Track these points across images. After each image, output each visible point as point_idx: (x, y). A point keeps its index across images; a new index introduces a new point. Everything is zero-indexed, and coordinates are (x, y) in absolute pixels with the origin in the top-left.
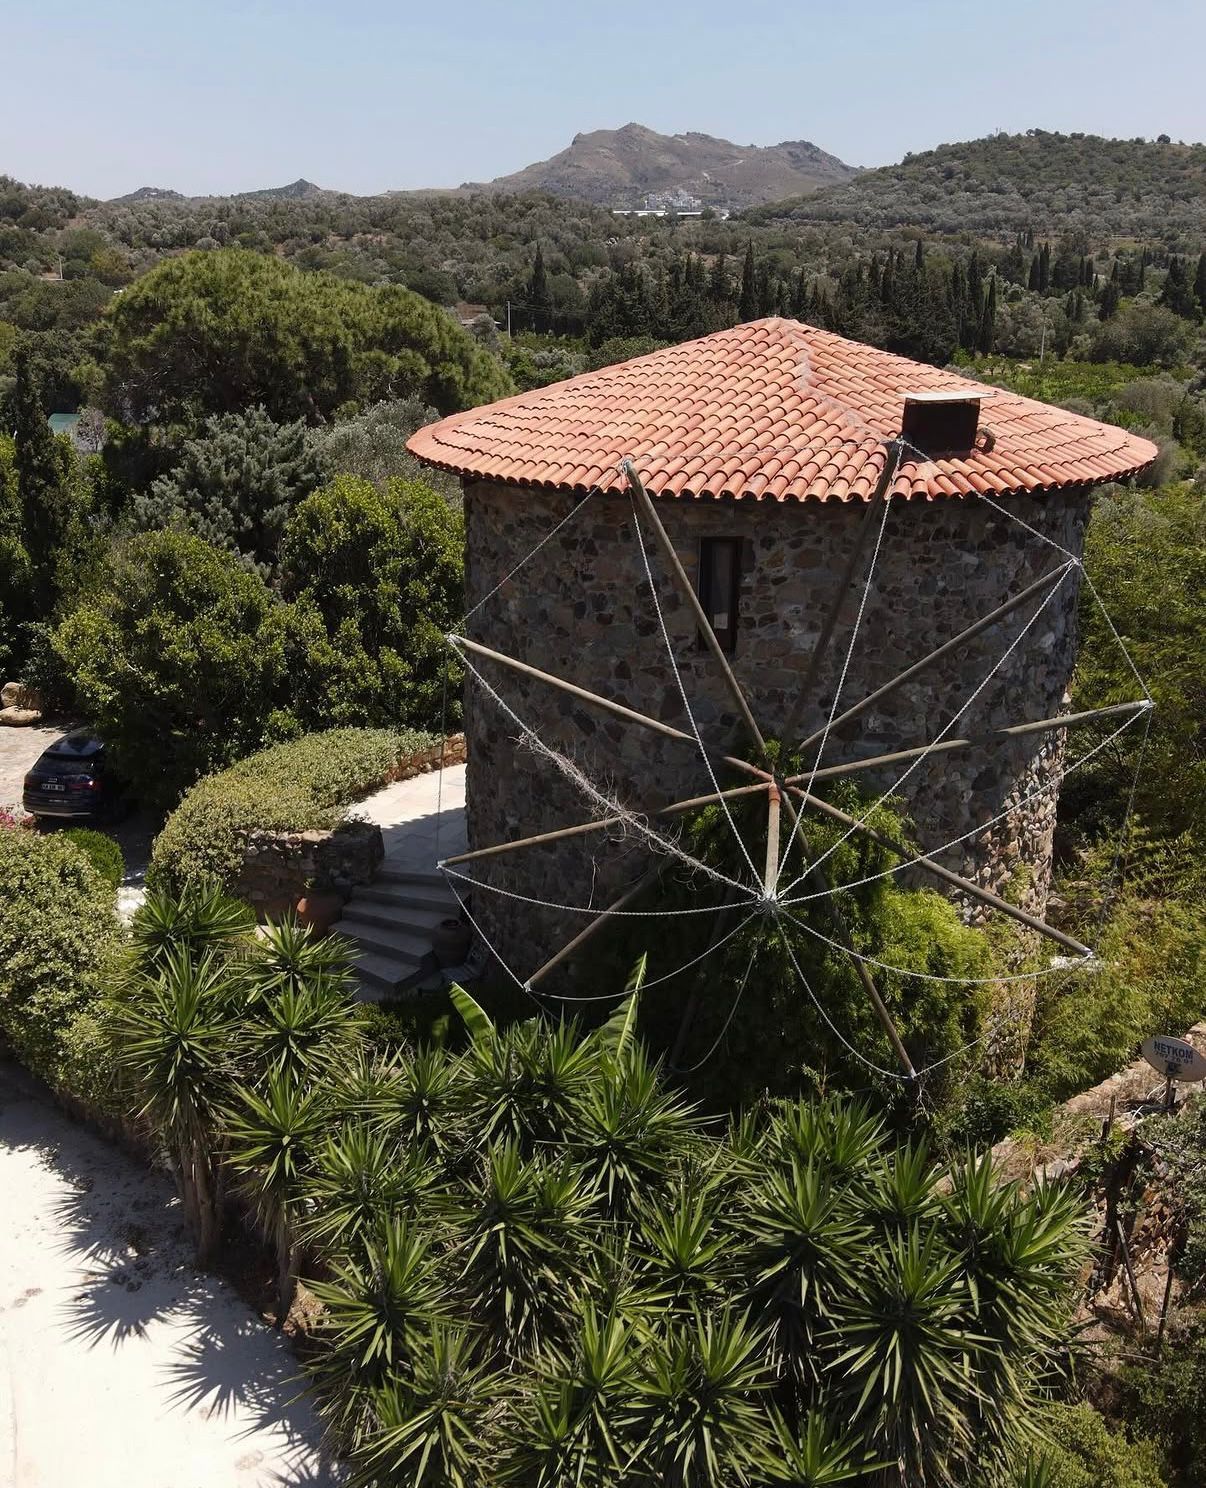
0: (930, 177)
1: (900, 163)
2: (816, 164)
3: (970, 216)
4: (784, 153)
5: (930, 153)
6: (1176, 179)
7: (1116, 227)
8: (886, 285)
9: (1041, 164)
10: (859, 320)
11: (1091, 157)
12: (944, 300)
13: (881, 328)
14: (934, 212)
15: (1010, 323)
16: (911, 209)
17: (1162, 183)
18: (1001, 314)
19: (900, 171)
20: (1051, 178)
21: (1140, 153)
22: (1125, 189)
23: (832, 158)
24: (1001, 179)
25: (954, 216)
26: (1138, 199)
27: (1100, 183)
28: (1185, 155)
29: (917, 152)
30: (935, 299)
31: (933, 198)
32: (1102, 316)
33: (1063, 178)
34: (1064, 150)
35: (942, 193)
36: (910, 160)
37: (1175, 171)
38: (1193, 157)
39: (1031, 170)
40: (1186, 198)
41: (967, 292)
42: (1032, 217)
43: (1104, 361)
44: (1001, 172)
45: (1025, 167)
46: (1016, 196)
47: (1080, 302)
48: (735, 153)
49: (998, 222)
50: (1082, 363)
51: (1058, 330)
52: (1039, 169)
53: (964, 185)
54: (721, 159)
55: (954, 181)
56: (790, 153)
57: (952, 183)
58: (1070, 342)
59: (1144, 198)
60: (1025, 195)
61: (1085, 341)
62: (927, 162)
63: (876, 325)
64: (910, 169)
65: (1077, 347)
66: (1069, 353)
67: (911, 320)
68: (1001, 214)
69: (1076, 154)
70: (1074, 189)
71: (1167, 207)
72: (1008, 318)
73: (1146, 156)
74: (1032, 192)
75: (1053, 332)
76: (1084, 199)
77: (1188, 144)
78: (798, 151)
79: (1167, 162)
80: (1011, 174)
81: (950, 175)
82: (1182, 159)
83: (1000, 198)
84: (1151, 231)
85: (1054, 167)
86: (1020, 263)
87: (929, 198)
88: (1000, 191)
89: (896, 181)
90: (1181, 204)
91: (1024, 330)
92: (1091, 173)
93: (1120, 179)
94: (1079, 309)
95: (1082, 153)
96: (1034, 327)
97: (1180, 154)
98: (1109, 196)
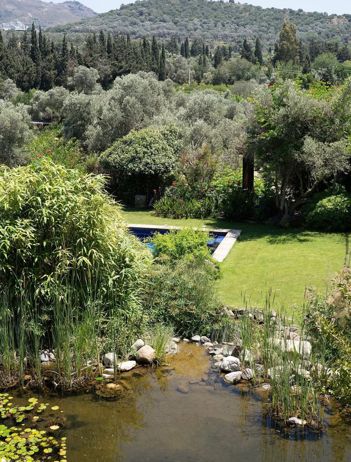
0: (132, 15)
1: (119, 8)
2: (82, 12)
3: (152, 32)
4: (66, 6)
5: (132, 4)
6: (238, 18)
7: (216, 37)
8: (109, 46)
9: (181, 10)
10: (96, 62)
11: (202, 7)
12: (140, 54)
13: (108, 66)
14: (136, 30)
15: (173, 67)
16: (125, 28)
17: (233, 19)
18: (168, 63)
19: (118, 12)
20: (186, 16)
21: (222, 7)
22: (218, 22)
23: (89, 9)
24: (165, 16)
25: (145, 31)
26: (224, 26)
27: (207, 19)
28: (241, 8)
29: (126, 4)
30: (136, 54)
31: (135, 24)
32: (215, 66)
33: (191, 16)
34: (190, 4)
35: (138, 21)
36: (123, 7)
37: (238, 14)
38: (244, 9)
39: (177, 13)
40: (244, 26)
41: (151, 51)
42: (179, 32)
43: (218, 84)
44: (164, 13)
45: (174, 11)
46: (171, 23)
47: (204, 59)
48: (43, 5)
49: (164, 35)
50: (209, 85)
51: (196, 70)
52: (180, 12)
53: (148, 18)
54: (37, 8)
55: (144, 17)
56: (69, 6)
57: (143, 17)
58: (202, 77)
59: (226, 25)
60: (175, 23)
61: (209, 75)
62: (131, 8)
63: (105, 65)
64: (124, 11)
65: (206, 78)
66: (202, 81)
67: (123, 63)
68: (166, 31)
69: (196, 6)
70: (196, 21)
71: (236, 29)
72: (172, 65)
73: (225, 8)
74: (178, 22)
75: (194, 71)
76: (201, 25)
77: (242, 3)
78: (73, 5)
79: (234, 11)
80: (168, 14)
81: (141, 14)
82: (240, 9)
83: (164, 24)
84: (230, 39)
85: (187, 11)
86: (175, 46)
87: (134, 24)
88: (164, 21)
89: (117, 16)
90: (242, 28)
91: (180, 71)
92: (203, 14)
93: (215, 17)
94: (204, 62)
95: (198, 6)
96: (184, 69)
97: (238, 8)
98: (212, 24)
